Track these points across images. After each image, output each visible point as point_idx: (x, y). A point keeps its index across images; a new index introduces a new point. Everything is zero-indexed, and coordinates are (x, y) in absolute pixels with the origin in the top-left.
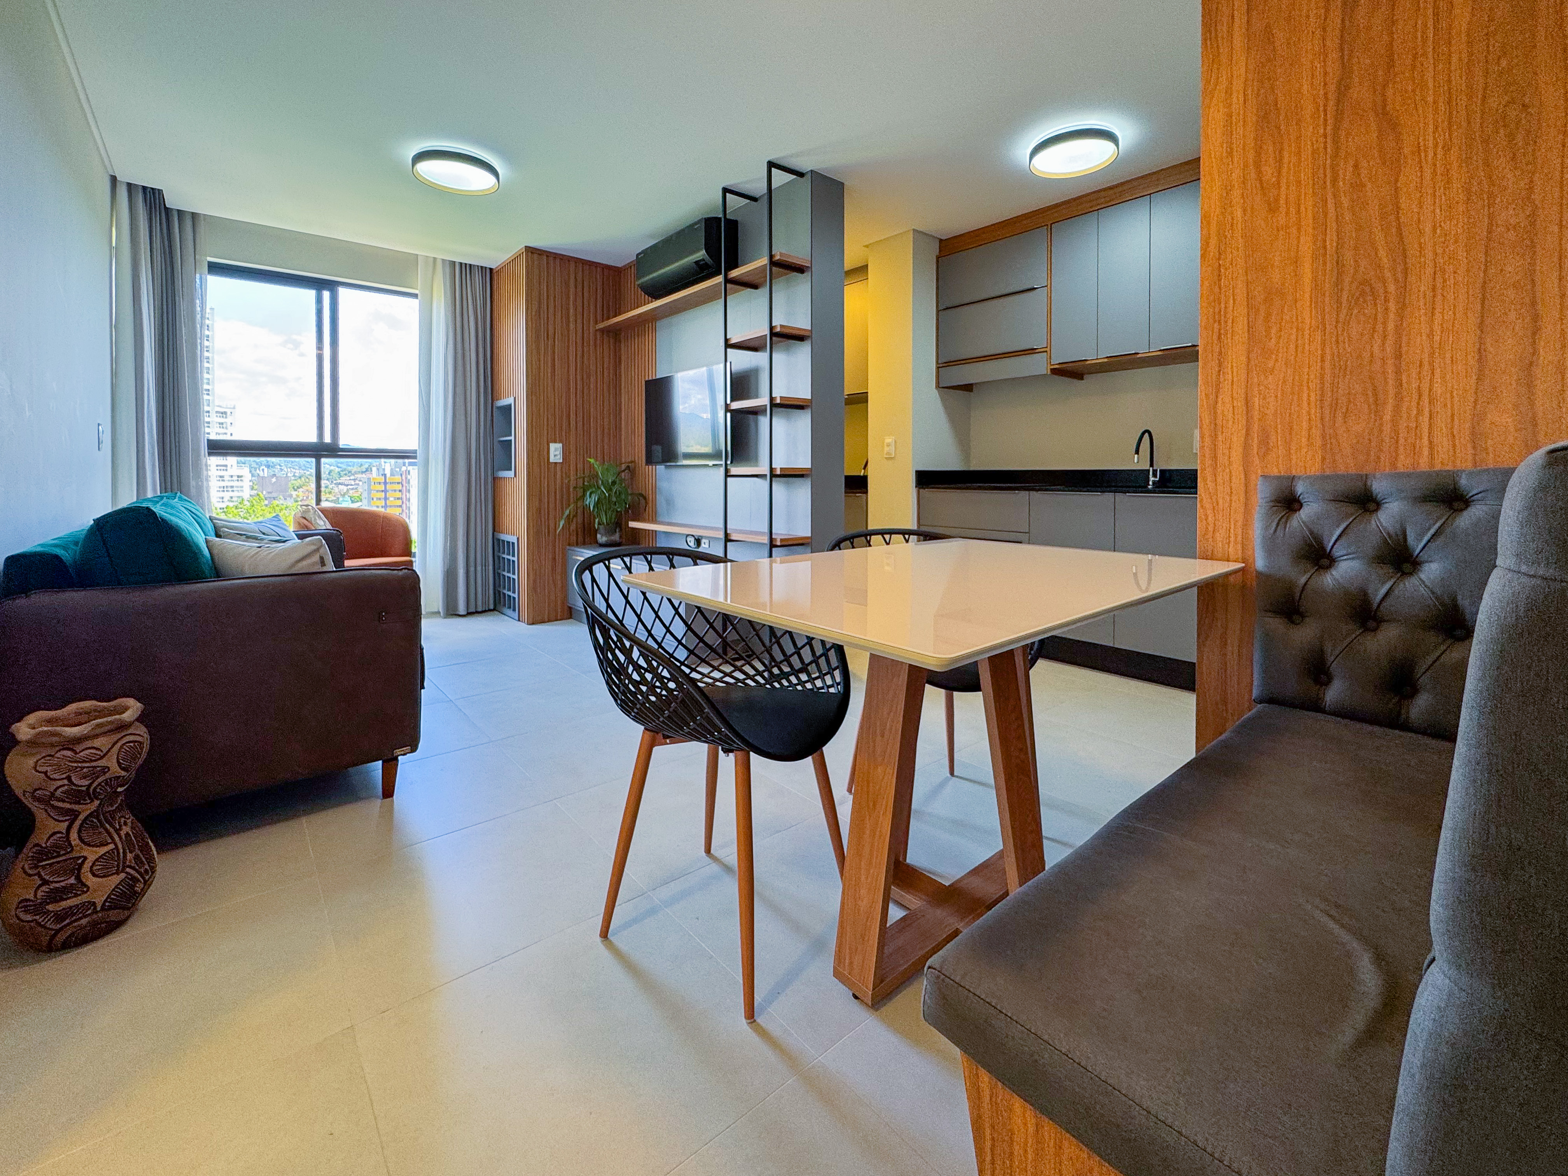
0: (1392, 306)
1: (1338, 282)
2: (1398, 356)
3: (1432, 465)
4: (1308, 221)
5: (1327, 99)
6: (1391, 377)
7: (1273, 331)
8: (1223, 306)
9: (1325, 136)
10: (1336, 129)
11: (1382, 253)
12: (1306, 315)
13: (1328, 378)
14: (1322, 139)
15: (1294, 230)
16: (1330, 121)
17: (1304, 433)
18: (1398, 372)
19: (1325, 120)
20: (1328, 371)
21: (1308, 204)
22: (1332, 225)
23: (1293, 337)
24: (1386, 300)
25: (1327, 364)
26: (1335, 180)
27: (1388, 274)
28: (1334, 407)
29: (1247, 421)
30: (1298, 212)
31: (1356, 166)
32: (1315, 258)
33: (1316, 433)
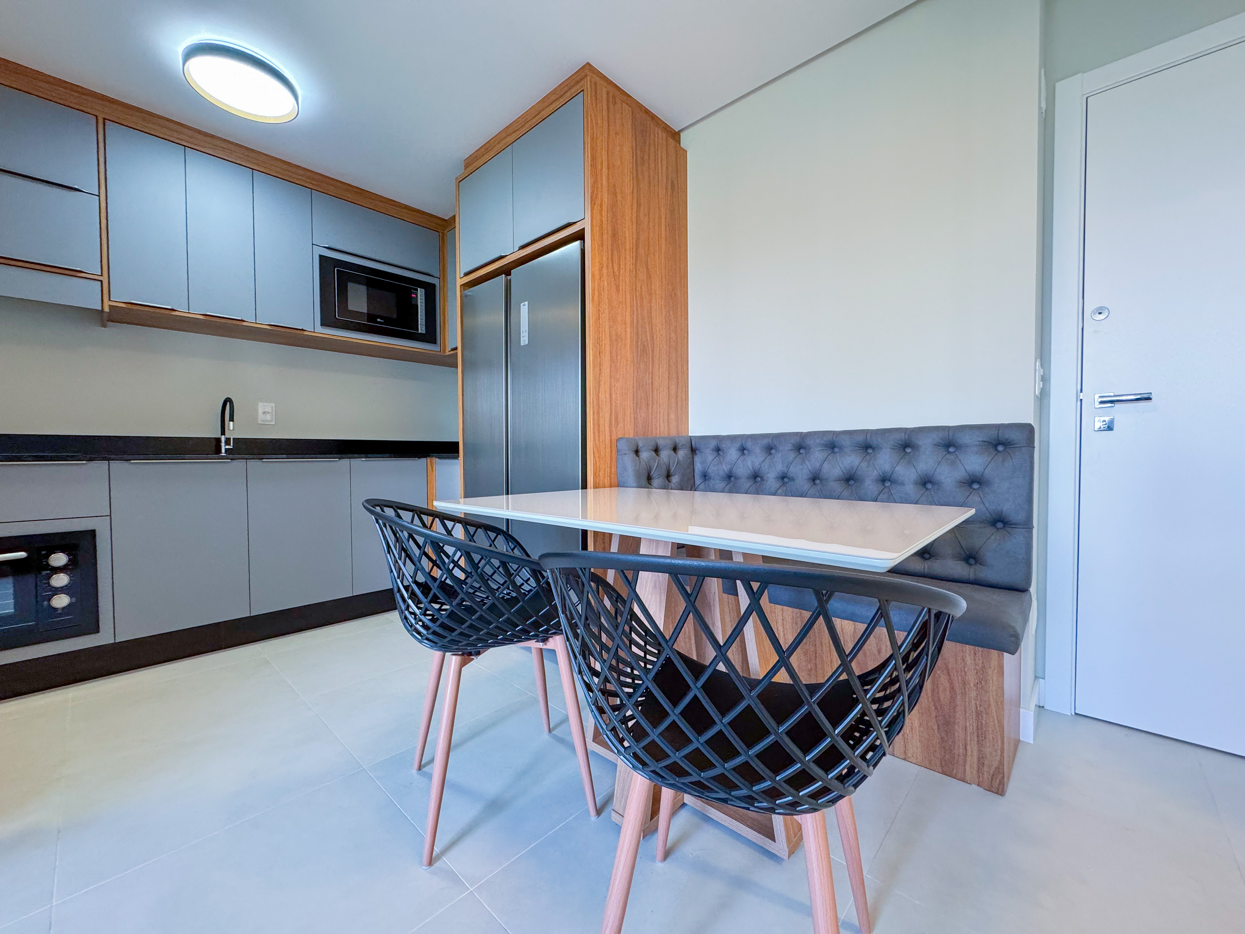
0: (650, 360)
1: (637, 343)
2: (652, 385)
3: (669, 434)
4: (628, 306)
5: (633, 245)
7: (619, 358)
10: (636, 263)
11: (648, 333)
12: (628, 354)
13: (635, 389)
14: (632, 265)
15: (624, 306)
18: (652, 392)
19: (633, 256)
20: (635, 385)
21: (628, 296)
22: (635, 312)
23: (625, 363)
24: (649, 357)
26: (636, 290)
27: (649, 345)
28: (637, 404)
30: (625, 298)
31: (641, 287)
32: (630, 325)
33: (632, 415)
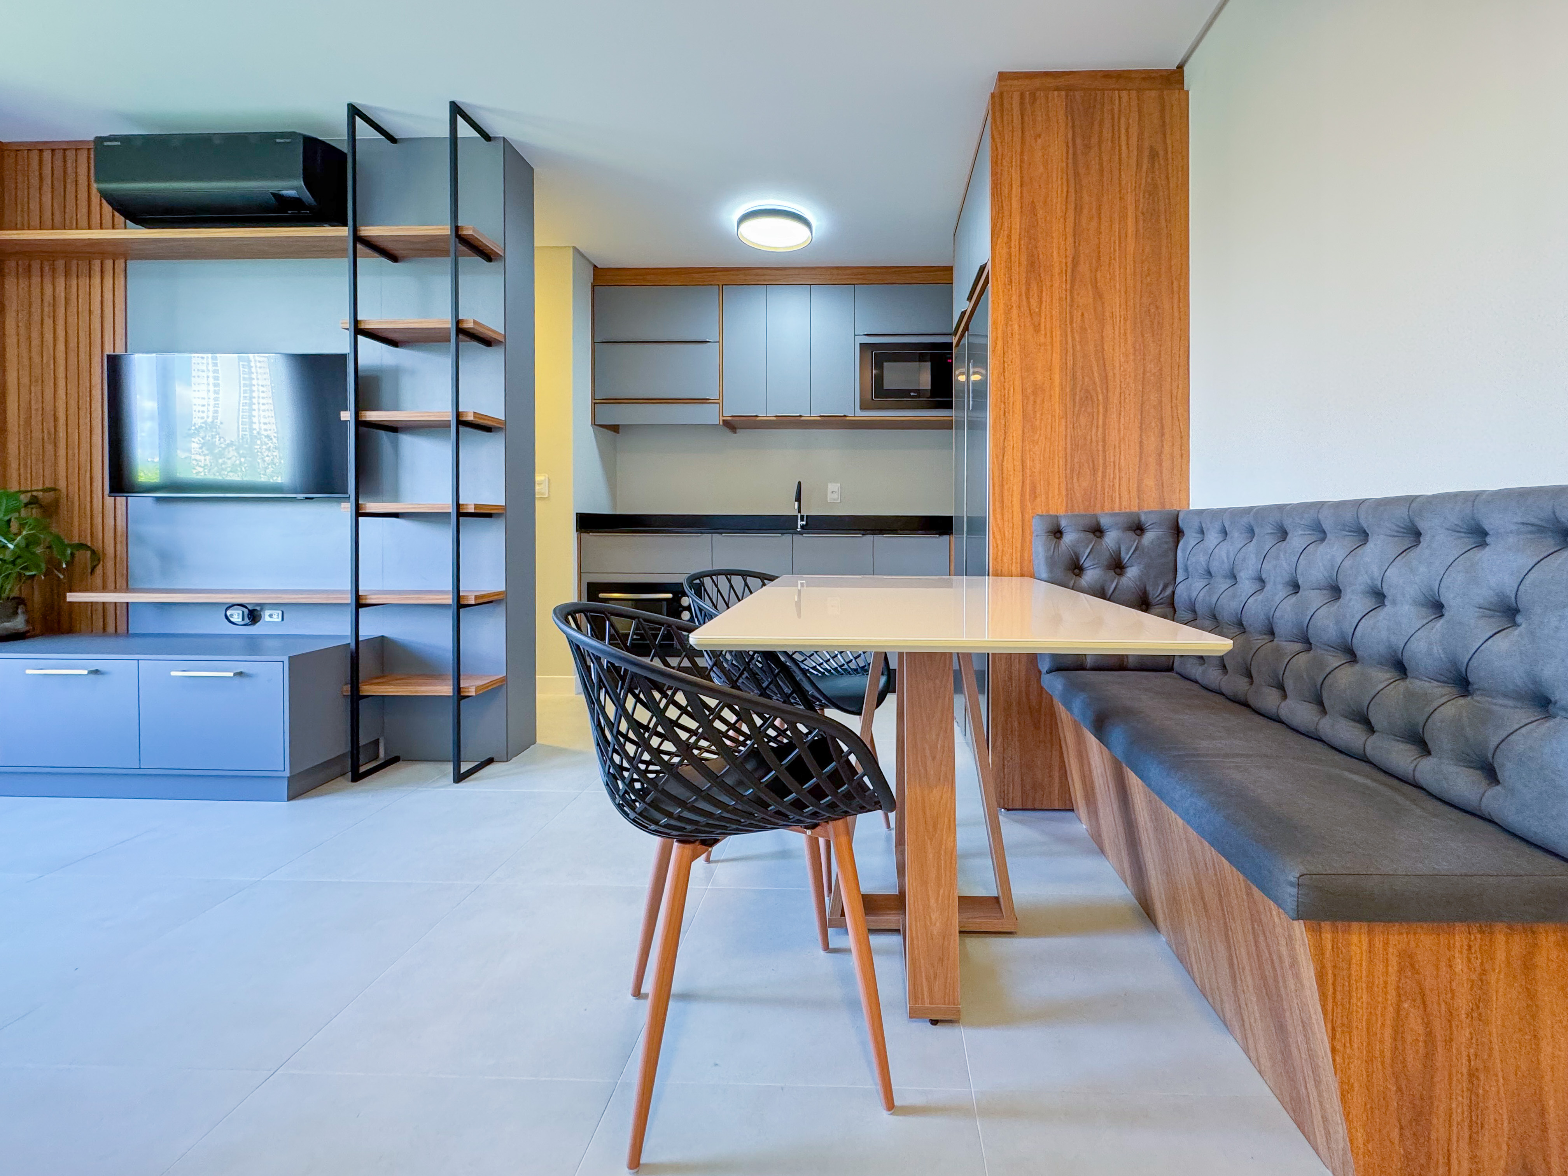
0: (1101, 407)
1: (1073, 389)
2: (1104, 441)
3: (1127, 509)
4: (1057, 345)
5: (1066, 266)
6: (1101, 453)
7: (1038, 415)
8: (1006, 392)
9: (1066, 291)
10: (1072, 287)
11: (1096, 374)
12: (1057, 406)
13: (1069, 450)
14: (1064, 292)
15: (1049, 348)
16: (1069, 282)
17: (1056, 486)
18: (1104, 451)
19: (1066, 280)
20: (1069, 446)
21: (1057, 333)
22: (1070, 351)
23: (1050, 420)
24: (1098, 405)
25: (1068, 441)
26: (1071, 322)
27: (1099, 389)
28: (1072, 470)
29: (1023, 475)
30: (1052, 337)
31: (1083, 315)
32: (1061, 369)
33: (1063, 485)
